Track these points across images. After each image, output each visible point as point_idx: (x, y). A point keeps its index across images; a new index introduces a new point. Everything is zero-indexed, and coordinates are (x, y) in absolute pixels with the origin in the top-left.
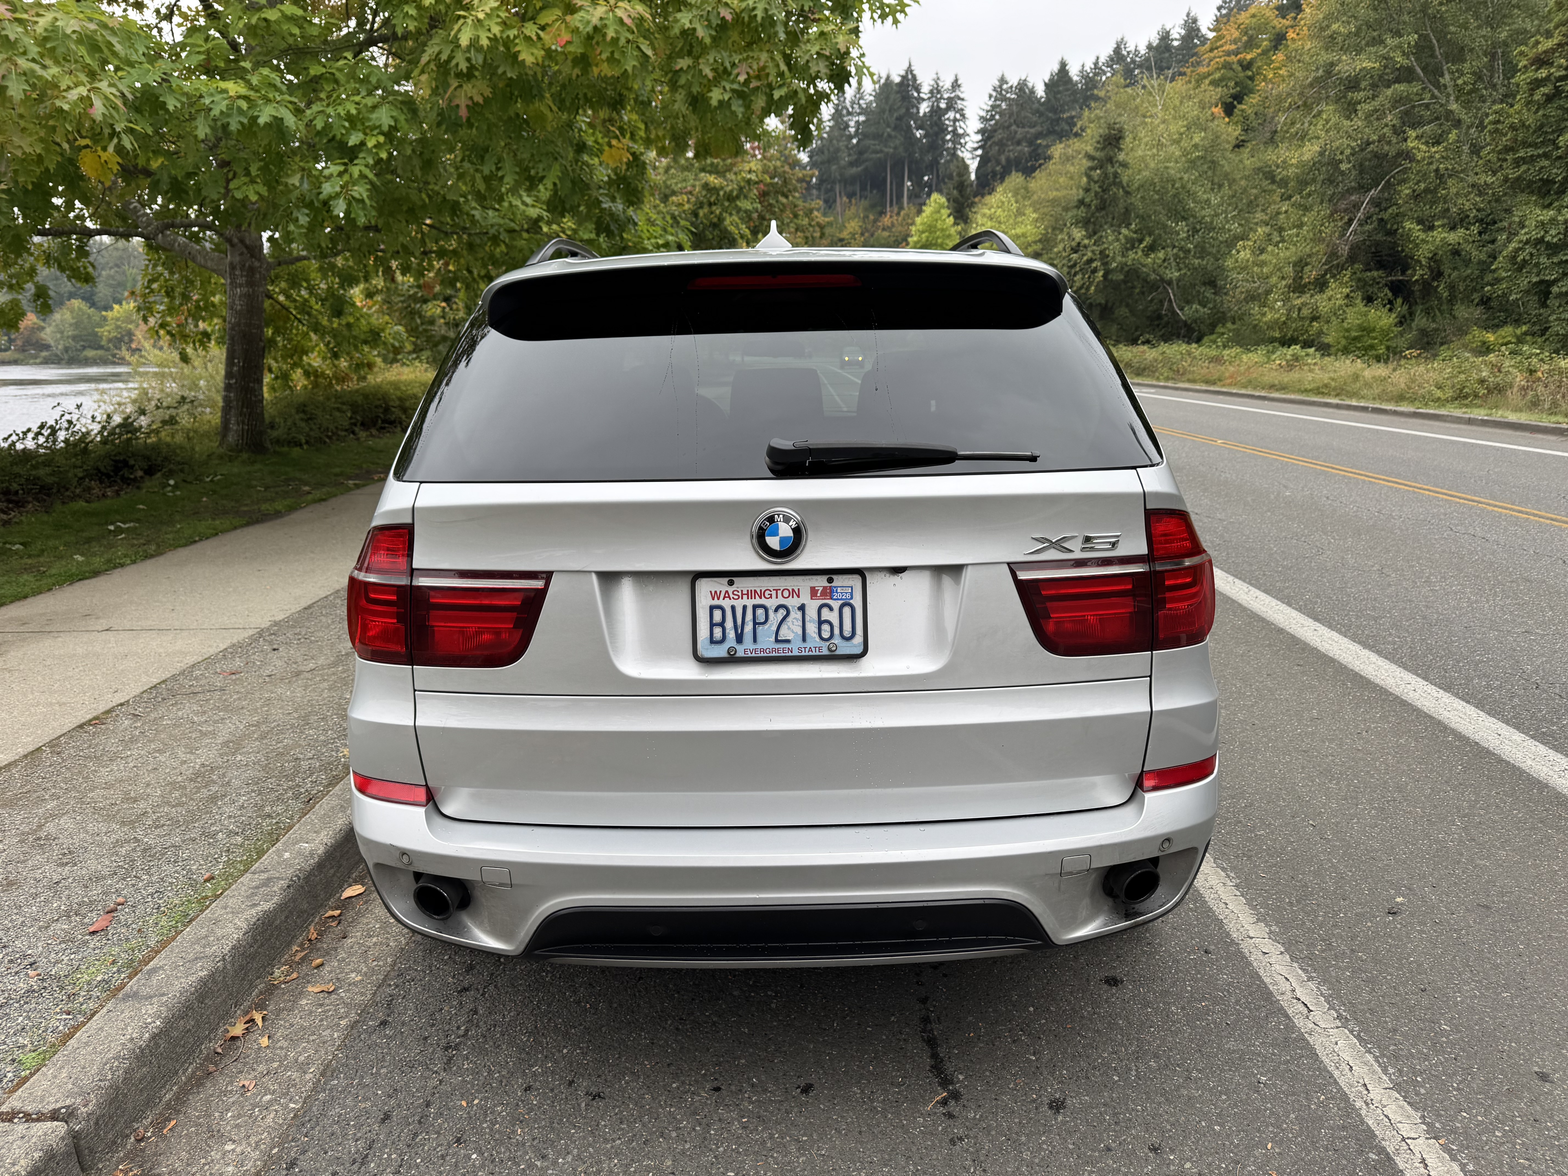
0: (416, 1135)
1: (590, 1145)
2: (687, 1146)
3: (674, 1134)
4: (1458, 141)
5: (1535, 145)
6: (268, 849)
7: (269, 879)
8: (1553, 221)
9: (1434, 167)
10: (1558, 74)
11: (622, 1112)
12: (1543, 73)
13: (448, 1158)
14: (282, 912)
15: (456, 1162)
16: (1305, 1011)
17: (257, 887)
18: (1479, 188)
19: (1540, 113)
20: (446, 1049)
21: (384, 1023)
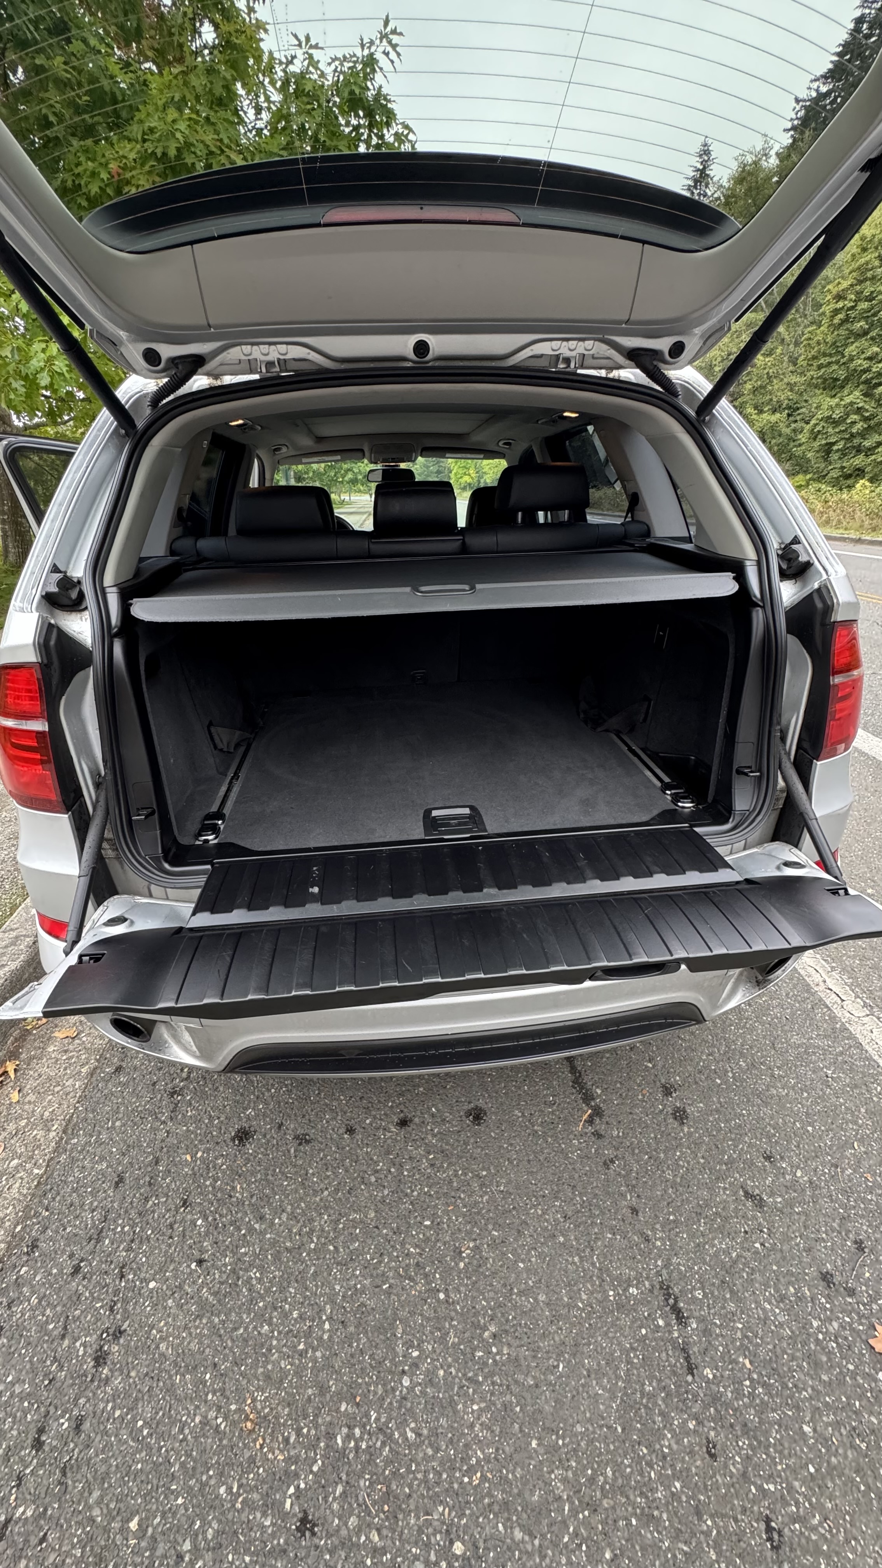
0: (147, 1200)
1: (301, 1199)
2: (386, 1192)
3: (373, 1179)
4: (782, 354)
5: (830, 355)
6: (20, 905)
7: (17, 937)
8: (837, 405)
9: (766, 371)
10: (849, 305)
11: (325, 1156)
12: (840, 304)
13: (176, 1226)
14: (29, 966)
15: (184, 1231)
16: (839, 1001)
17: (6, 947)
18: (791, 386)
19: (836, 333)
20: (172, 1094)
21: (119, 1069)
